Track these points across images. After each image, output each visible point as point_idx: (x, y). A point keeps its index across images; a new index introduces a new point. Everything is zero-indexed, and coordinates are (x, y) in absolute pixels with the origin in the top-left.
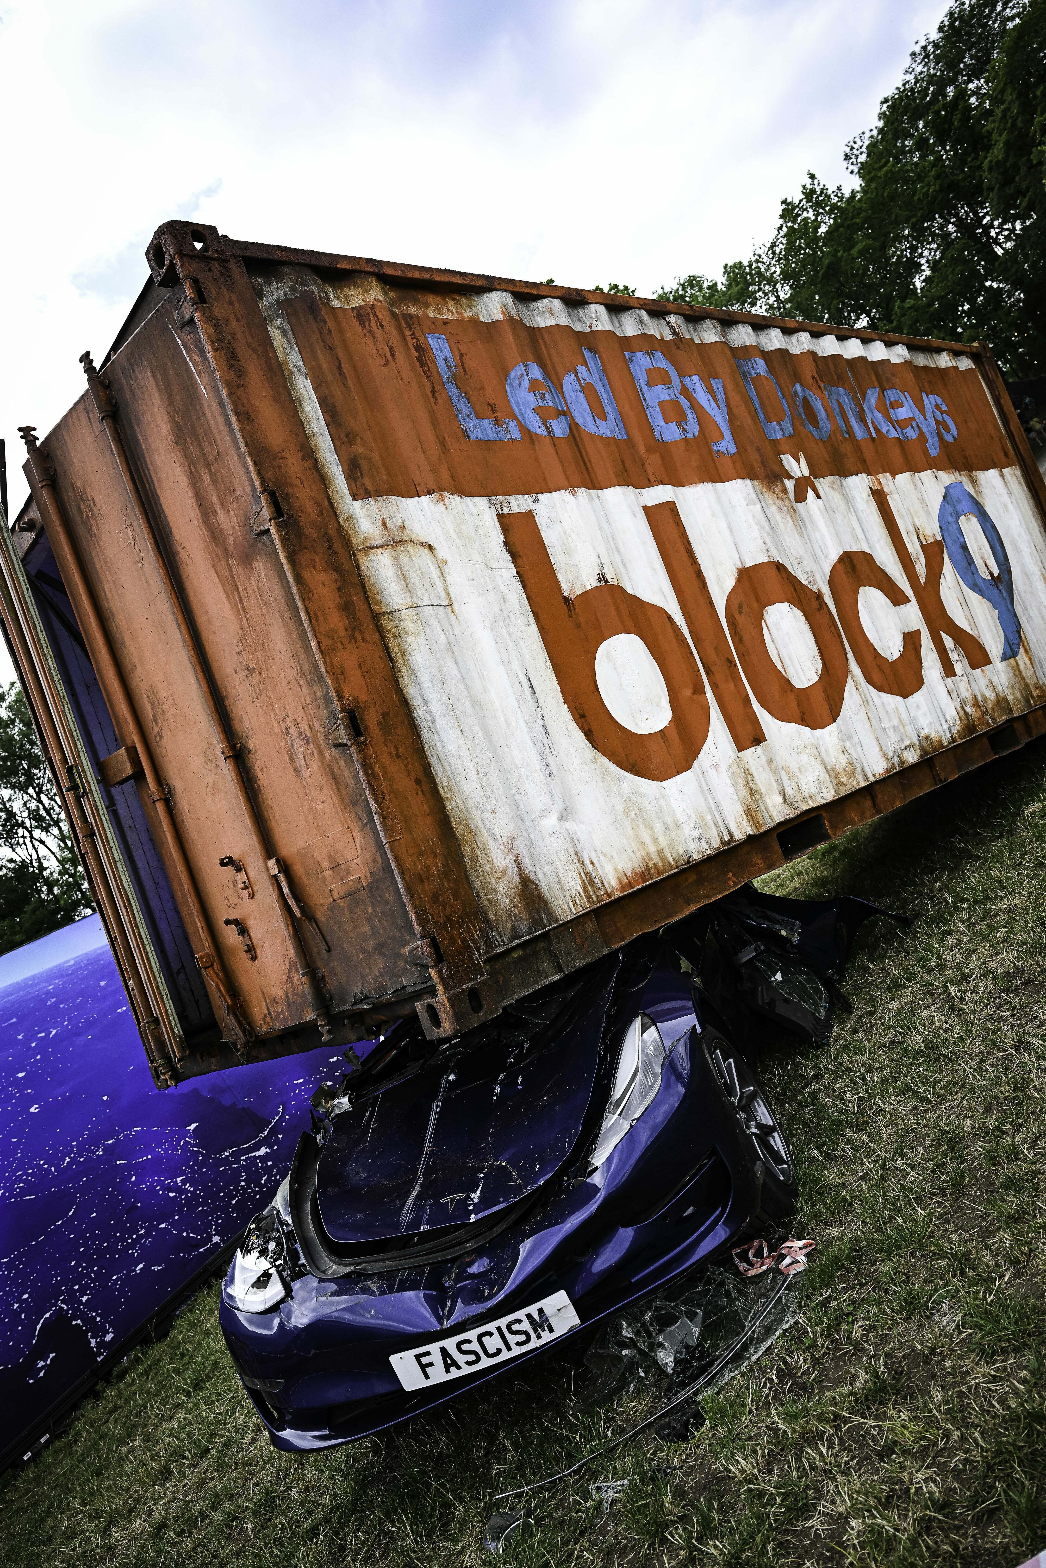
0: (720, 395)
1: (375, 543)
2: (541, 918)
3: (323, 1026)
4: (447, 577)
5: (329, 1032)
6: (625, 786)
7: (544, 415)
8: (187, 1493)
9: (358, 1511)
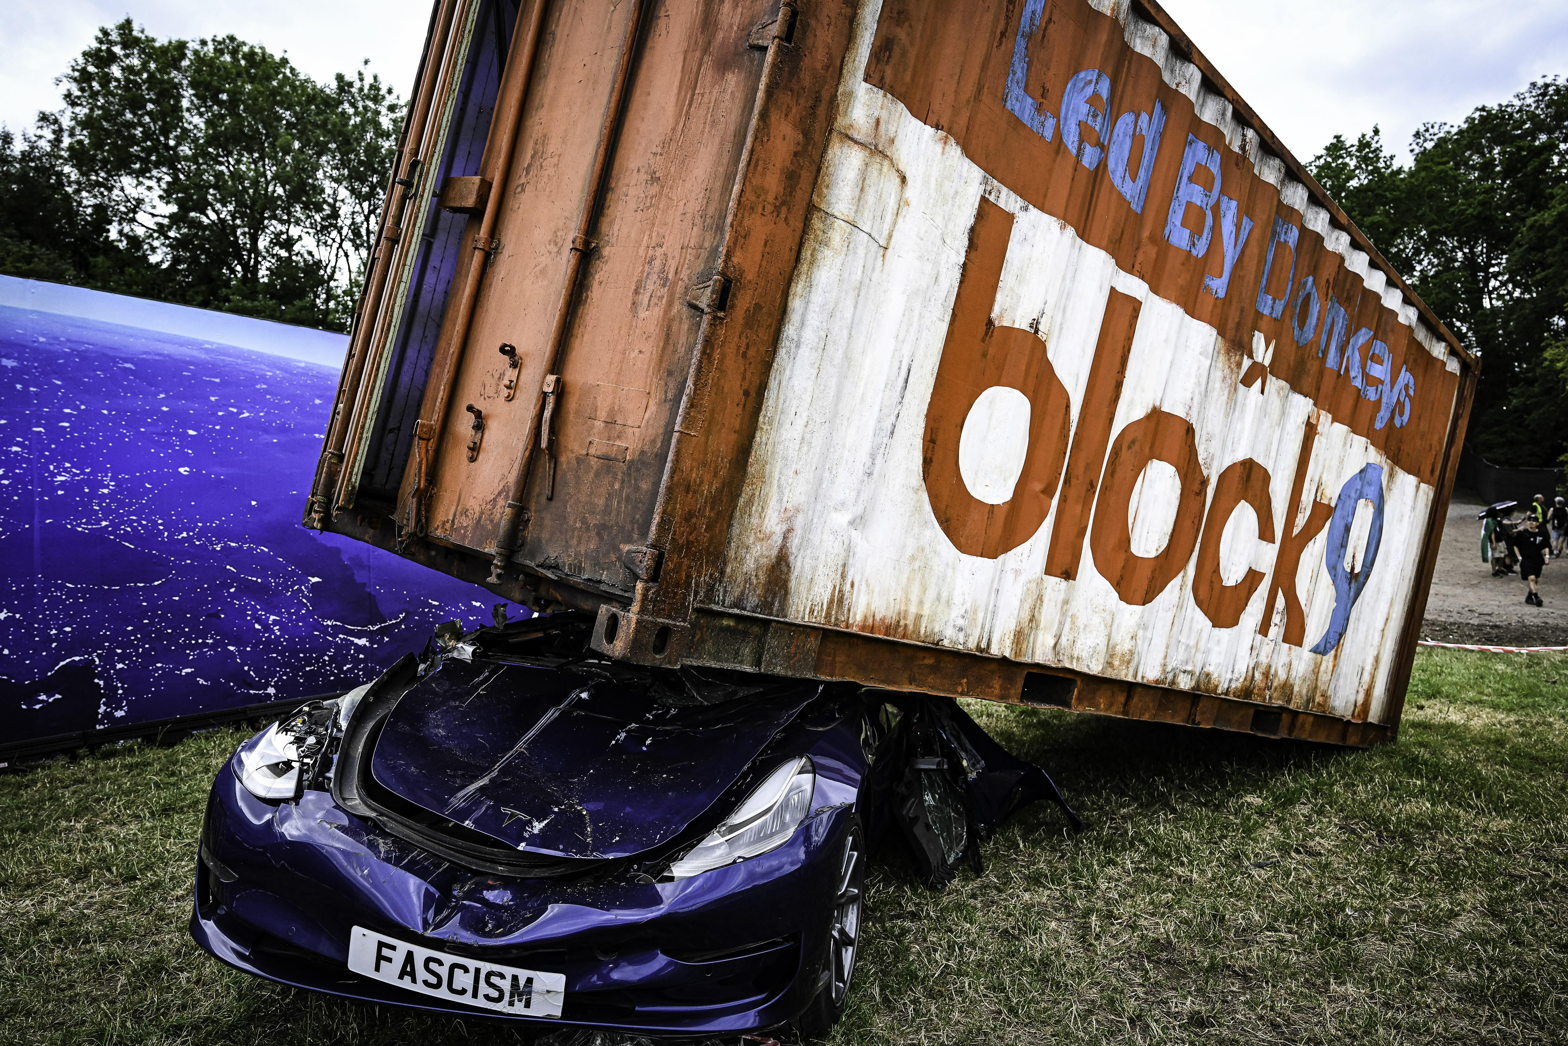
0: (1244, 235)
1: (855, 136)
2: (773, 604)
3: (497, 566)
4: (900, 219)
5: (499, 576)
6: (928, 533)
7: (1085, 134)
8: (89, 906)
9: (230, 1040)
